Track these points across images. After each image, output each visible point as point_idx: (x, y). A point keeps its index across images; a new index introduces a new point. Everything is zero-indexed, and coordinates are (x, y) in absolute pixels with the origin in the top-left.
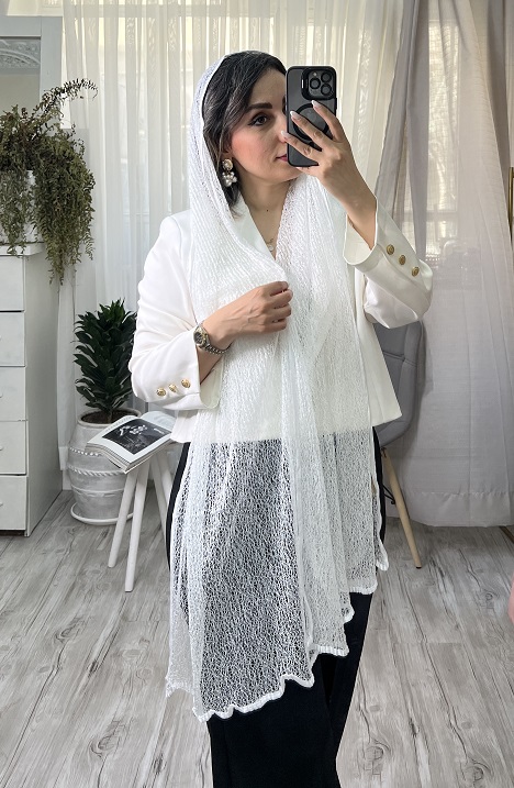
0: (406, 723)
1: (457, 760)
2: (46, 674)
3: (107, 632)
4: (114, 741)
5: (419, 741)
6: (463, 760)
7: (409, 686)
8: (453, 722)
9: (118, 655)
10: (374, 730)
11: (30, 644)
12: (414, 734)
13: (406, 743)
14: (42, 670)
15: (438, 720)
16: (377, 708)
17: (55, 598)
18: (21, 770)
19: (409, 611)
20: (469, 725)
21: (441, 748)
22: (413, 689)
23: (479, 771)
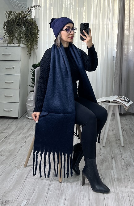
1: (122, 163)
2: (22, 144)
6: (124, 163)
7: (112, 150)
8: (122, 157)
10: (102, 157)
11: (19, 138)
12: (112, 158)
13: (110, 160)
14: (22, 143)
15: (119, 157)
16: (104, 154)
17: (25, 130)
18: (16, 160)
19: (114, 137)
20: (126, 158)
21: (119, 162)
22: (113, 151)
23: (127, 166)
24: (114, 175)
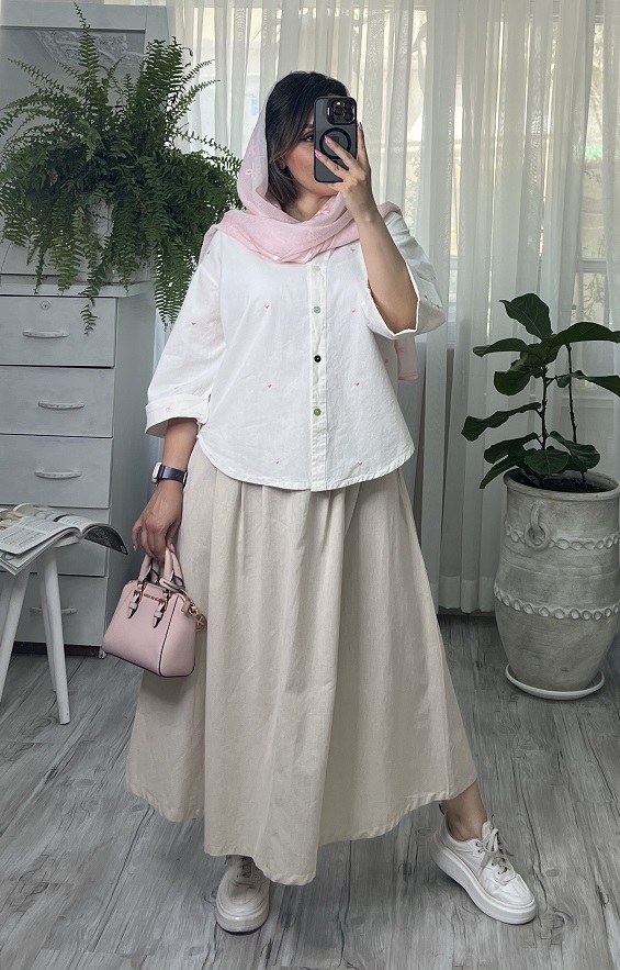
0: (592, 890)
2: (141, 813)
5: (609, 912)
7: (595, 850)
10: (551, 896)
12: (603, 903)
13: (593, 913)
16: (555, 873)
19: (594, 765)
22: (600, 854)
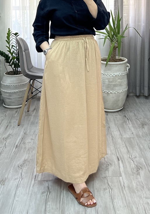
0: (116, 157)
1: (132, 166)
3: (20, 137)
4: (25, 165)
5: (120, 162)
6: (134, 166)
8: (131, 157)
9: (24, 143)
10: (106, 160)
12: (119, 160)
13: (116, 162)
15: (126, 156)
17: (2, 129)
19: (117, 129)
20: (136, 157)
21: (127, 163)
23: (138, 168)
24: (124, 183)
